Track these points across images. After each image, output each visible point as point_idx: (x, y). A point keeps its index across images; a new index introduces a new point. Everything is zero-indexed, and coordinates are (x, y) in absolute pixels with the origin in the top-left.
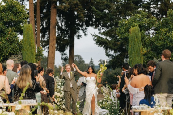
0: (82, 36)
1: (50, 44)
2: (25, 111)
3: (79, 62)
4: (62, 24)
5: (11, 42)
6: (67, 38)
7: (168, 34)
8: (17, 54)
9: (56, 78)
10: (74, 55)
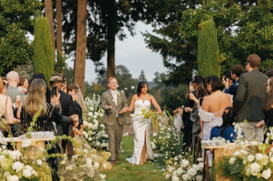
0: (126, 36)
1: (78, 48)
2: (36, 149)
3: (123, 77)
4: (95, 17)
5: (17, 45)
6: (104, 39)
7: (259, 31)
8: (25, 64)
9: (86, 99)
10: (114, 65)
